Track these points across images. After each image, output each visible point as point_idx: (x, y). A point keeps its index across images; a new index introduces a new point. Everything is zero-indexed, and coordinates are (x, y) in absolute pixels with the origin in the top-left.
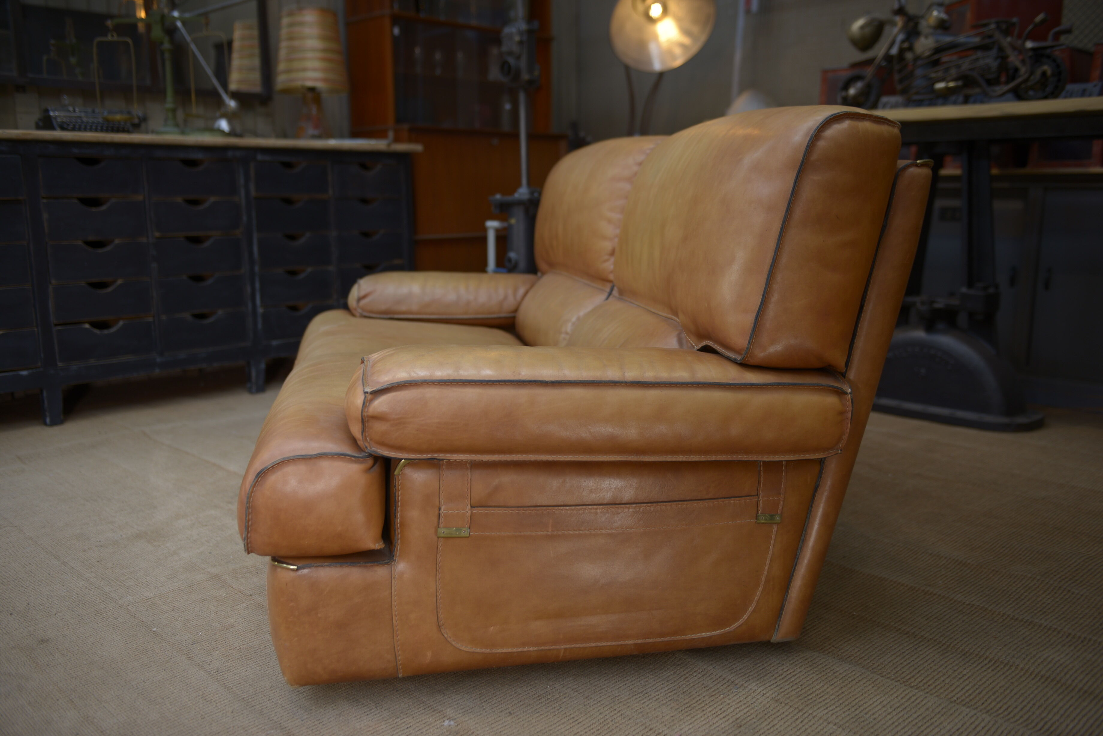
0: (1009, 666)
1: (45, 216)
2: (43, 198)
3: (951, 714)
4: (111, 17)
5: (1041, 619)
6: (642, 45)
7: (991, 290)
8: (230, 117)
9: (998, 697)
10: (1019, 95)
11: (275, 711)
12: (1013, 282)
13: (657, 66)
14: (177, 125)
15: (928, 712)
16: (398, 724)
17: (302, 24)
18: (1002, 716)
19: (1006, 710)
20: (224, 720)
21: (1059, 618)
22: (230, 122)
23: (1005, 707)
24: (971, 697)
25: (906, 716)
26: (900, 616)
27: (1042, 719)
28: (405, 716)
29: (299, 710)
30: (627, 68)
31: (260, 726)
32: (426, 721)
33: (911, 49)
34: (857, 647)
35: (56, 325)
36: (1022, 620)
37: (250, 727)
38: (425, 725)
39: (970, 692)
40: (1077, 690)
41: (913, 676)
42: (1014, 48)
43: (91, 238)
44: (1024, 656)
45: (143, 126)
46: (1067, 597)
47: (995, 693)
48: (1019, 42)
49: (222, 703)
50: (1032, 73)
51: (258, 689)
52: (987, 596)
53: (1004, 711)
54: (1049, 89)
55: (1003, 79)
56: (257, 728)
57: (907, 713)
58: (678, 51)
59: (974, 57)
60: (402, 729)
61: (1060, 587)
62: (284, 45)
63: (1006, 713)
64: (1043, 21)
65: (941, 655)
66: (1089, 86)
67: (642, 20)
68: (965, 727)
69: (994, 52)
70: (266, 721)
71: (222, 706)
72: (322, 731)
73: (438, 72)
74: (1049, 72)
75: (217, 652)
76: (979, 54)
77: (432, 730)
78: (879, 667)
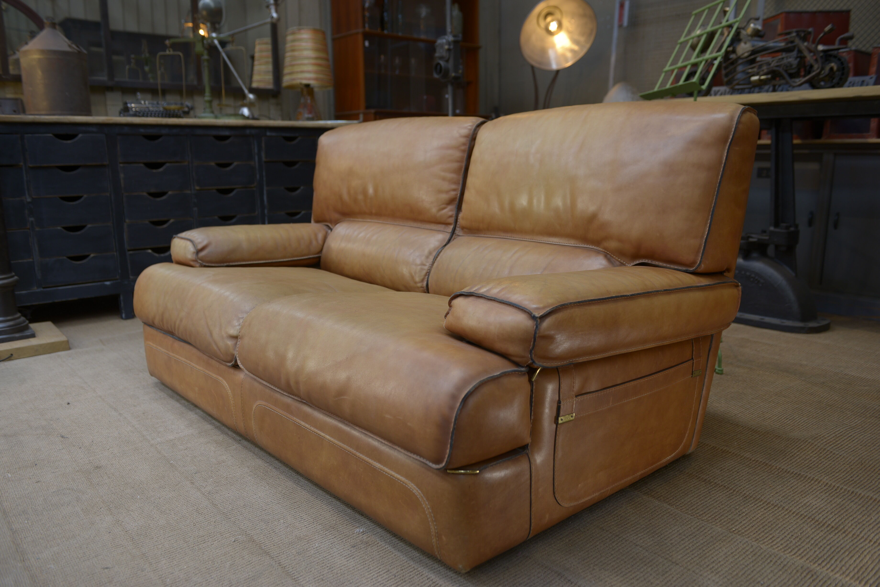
0: (777, 507)
1: (122, 176)
2: (121, 163)
3: (729, 541)
4: (169, 37)
5: (807, 472)
6: (544, 52)
7: (792, 229)
8: (250, 106)
9: (766, 529)
10: (814, 85)
11: (244, 523)
12: (810, 223)
13: (554, 67)
14: (212, 112)
15: (712, 539)
16: (327, 535)
17: (300, 40)
18: (767, 543)
19: (771, 539)
20: (208, 527)
21: (821, 472)
22: (250, 110)
23: (771, 536)
24: (746, 529)
25: (695, 542)
26: (701, 468)
27: (797, 547)
28: (332, 530)
29: (260, 523)
30: (533, 67)
31: (232, 533)
32: (346, 533)
33: (734, 51)
34: (666, 490)
35: (129, 250)
36: (792, 473)
37: (225, 533)
38: (345, 536)
39: (746, 525)
40: (826, 525)
41: (705, 513)
42: (810, 51)
43: (153, 190)
44: (789, 501)
45: (192, 113)
46: (829, 456)
47: (764, 526)
48: (814, 46)
49: (209, 515)
50: (823, 69)
51: (235, 506)
52: (769, 454)
53: (769, 540)
54: (835, 81)
55: (802, 73)
56: (230, 533)
57: (696, 540)
58: (569, 55)
59: (780, 57)
60: (328, 539)
61: (825, 449)
62: (288, 54)
63: (770, 541)
64: (831, 30)
65: (728, 498)
66: (866, 78)
67: (543, 33)
68: (738, 551)
69: (795, 53)
70: (237, 529)
71: (209, 517)
72: (273, 538)
73: (397, 72)
74: (835, 68)
75: (211, 479)
76: (784, 55)
77: (349, 540)
78: (681, 505)
